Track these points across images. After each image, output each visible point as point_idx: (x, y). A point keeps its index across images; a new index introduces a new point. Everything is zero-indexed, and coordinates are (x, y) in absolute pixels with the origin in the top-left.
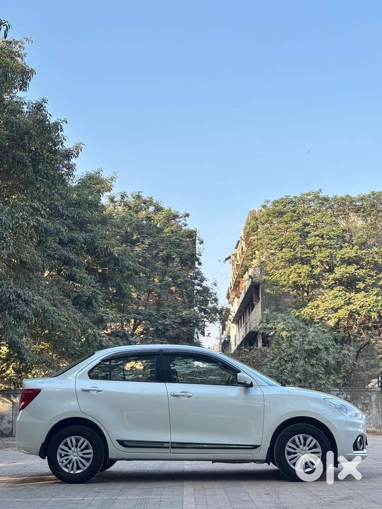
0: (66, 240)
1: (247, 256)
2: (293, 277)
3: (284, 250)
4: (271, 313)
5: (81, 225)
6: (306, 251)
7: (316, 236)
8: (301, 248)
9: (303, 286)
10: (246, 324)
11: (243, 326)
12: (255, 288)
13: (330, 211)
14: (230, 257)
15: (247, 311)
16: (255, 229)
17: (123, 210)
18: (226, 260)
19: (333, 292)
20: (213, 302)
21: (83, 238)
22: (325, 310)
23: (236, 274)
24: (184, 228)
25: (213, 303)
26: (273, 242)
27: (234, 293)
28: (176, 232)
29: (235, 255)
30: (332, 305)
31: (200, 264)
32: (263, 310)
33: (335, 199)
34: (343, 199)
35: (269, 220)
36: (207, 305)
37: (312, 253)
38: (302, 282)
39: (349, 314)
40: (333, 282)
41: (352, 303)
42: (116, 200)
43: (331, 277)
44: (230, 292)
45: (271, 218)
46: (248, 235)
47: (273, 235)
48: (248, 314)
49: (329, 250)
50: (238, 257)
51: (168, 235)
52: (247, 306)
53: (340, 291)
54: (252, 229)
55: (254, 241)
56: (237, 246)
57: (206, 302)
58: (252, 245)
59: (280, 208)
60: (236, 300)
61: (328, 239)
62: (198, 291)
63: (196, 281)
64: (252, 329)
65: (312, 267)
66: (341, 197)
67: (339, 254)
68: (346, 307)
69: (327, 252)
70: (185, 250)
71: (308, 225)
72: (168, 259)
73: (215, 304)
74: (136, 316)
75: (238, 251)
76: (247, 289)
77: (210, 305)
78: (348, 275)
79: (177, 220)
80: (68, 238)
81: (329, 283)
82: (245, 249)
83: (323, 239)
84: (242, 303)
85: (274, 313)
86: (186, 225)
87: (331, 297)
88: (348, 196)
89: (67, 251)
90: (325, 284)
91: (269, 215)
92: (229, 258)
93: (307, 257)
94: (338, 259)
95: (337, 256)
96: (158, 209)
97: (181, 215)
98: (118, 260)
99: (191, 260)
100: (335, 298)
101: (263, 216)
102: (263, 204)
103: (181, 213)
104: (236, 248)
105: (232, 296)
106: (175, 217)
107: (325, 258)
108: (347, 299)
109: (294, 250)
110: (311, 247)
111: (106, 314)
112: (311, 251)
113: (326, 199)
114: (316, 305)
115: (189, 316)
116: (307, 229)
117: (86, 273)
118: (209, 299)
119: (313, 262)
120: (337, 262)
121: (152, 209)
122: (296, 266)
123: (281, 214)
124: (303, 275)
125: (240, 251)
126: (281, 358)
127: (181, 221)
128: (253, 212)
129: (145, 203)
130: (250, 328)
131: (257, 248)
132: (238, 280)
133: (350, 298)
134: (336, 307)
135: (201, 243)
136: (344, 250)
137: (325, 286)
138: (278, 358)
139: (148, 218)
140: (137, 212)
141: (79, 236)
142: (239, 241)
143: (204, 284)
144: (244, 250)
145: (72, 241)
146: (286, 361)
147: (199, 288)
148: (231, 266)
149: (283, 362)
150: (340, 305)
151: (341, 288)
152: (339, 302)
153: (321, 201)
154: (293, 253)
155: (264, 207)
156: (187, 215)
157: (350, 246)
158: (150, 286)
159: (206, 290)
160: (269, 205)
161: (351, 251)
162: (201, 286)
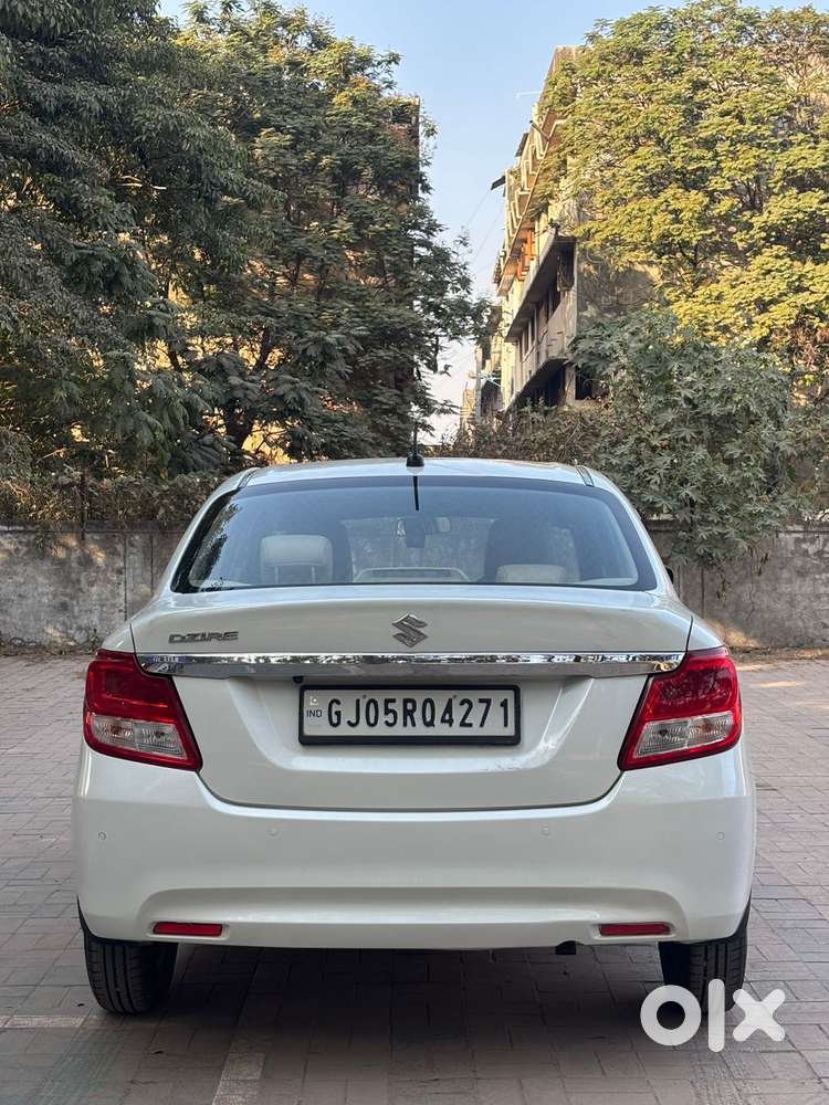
0: (51, 106)
1: (545, 170)
2: (661, 223)
3: (642, 151)
4: (601, 315)
5: (94, 66)
6: (696, 152)
7: (724, 114)
8: (685, 145)
9: (684, 245)
10: (539, 343)
11: (530, 349)
12: (563, 251)
13: (760, 50)
14: (504, 177)
15: (543, 310)
16: (567, 97)
17: (227, 41)
18: (495, 185)
19: (759, 260)
20: (459, 286)
21: (100, 101)
22: (738, 307)
23: (518, 220)
24: (386, 94)
25: (458, 290)
26: (614, 131)
27: (511, 269)
28: (365, 100)
29: (516, 173)
30: (756, 295)
31: (426, 188)
32: (582, 307)
33: (776, 17)
34: (795, 17)
35: (604, 71)
36: (442, 295)
37: (713, 159)
38: (685, 235)
39: (797, 316)
40: (763, 234)
41: (808, 289)
42: (210, 15)
43: (758, 221)
44: (502, 266)
45: (609, 67)
46: (550, 115)
47: (613, 111)
48: (543, 319)
49: (755, 151)
50: (524, 178)
51: (343, 108)
52: (542, 298)
53: (777, 257)
54: (560, 100)
55: (566, 129)
56: (522, 148)
57: (439, 287)
58: (560, 141)
59: (634, 37)
60: (517, 286)
61: (756, 121)
62: (423, 260)
63: (417, 234)
64: (554, 354)
65: (710, 194)
66: (792, 13)
67: (781, 163)
68: (792, 298)
69: (749, 156)
70: (387, 149)
71: (704, 85)
72: (345, 176)
73: (463, 293)
74: (261, 318)
75: (524, 162)
76: (541, 259)
77: (450, 295)
78: (800, 216)
79: (369, 70)
80: (57, 99)
81: (752, 237)
82: (541, 153)
83: (742, 121)
84: (529, 293)
85: (610, 316)
86: (390, 85)
87: (754, 274)
88: (806, 10)
89: (56, 135)
90: (741, 240)
91: (604, 59)
92: (502, 181)
93: (698, 169)
94: (778, 175)
95: (777, 166)
96: (320, 42)
97: (380, 59)
98: (199, 166)
99: (404, 178)
100: (764, 274)
101: (589, 62)
102: (590, 31)
103: (379, 53)
104: (519, 154)
105: (506, 277)
106: (365, 61)
107: (745, 171)
108: (794, 278)
109: (667, 151)
110: (709, 144)
111: (161, 310)
112: (711, 155)
113: (751, 19)
114: (715, 294)
115: (397, 320)
116: (700, 96)
117: (109, 196)
118: (447, 279)
119: (715, 183)
120: (776, 183)
121: (303, 41)
122: (669, 192)
123: (637, 56)
124: (686, 215)
125: (530, 161)
126: (639, 440)
127: (380, 75)
128: (565, 53)
129: (285, 24)
130: (547, 353)
131: (568, 149)
132: (523, 236)
133: (800, 276)
134: (767, 299)
135: (431, 132)
136: (795, 151)
137: (740, 244)
138: (631, 440)
139: (294, 65)
140: (264, 49)
141: (87, 94)
142: (526, 136)
143: (437, 240)
144: (538, 157)
145: (68, 108)
146: (654, 449)
147: (422, 251)
148: (507, 202)
149: (646, 453)
150: (777, 293)
151: (781, 249)
152: (776, 285)
153: (739, 23)
154: (663, 158)
155: (592, 38)
156: (394, 59)
157: (809, 142)
158: (300, 243)
159: (441, 256)
160: (606, 34)
161: (812, 155)
162: (427, 245)
